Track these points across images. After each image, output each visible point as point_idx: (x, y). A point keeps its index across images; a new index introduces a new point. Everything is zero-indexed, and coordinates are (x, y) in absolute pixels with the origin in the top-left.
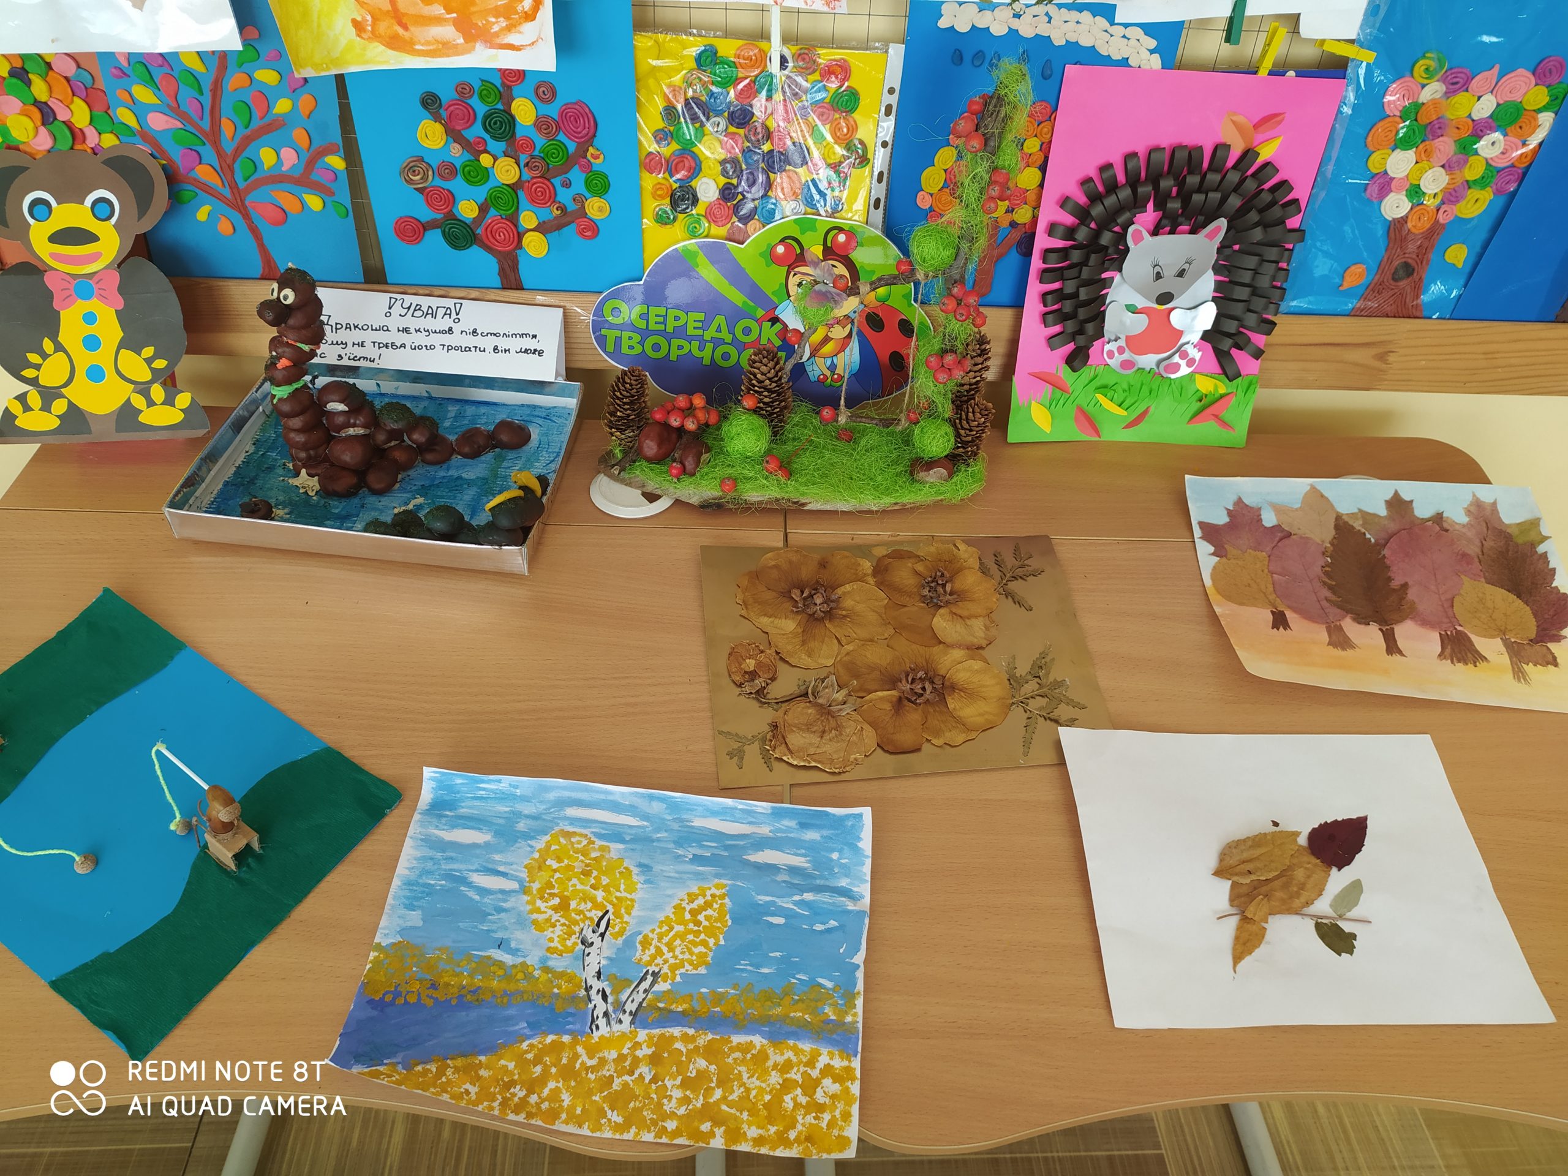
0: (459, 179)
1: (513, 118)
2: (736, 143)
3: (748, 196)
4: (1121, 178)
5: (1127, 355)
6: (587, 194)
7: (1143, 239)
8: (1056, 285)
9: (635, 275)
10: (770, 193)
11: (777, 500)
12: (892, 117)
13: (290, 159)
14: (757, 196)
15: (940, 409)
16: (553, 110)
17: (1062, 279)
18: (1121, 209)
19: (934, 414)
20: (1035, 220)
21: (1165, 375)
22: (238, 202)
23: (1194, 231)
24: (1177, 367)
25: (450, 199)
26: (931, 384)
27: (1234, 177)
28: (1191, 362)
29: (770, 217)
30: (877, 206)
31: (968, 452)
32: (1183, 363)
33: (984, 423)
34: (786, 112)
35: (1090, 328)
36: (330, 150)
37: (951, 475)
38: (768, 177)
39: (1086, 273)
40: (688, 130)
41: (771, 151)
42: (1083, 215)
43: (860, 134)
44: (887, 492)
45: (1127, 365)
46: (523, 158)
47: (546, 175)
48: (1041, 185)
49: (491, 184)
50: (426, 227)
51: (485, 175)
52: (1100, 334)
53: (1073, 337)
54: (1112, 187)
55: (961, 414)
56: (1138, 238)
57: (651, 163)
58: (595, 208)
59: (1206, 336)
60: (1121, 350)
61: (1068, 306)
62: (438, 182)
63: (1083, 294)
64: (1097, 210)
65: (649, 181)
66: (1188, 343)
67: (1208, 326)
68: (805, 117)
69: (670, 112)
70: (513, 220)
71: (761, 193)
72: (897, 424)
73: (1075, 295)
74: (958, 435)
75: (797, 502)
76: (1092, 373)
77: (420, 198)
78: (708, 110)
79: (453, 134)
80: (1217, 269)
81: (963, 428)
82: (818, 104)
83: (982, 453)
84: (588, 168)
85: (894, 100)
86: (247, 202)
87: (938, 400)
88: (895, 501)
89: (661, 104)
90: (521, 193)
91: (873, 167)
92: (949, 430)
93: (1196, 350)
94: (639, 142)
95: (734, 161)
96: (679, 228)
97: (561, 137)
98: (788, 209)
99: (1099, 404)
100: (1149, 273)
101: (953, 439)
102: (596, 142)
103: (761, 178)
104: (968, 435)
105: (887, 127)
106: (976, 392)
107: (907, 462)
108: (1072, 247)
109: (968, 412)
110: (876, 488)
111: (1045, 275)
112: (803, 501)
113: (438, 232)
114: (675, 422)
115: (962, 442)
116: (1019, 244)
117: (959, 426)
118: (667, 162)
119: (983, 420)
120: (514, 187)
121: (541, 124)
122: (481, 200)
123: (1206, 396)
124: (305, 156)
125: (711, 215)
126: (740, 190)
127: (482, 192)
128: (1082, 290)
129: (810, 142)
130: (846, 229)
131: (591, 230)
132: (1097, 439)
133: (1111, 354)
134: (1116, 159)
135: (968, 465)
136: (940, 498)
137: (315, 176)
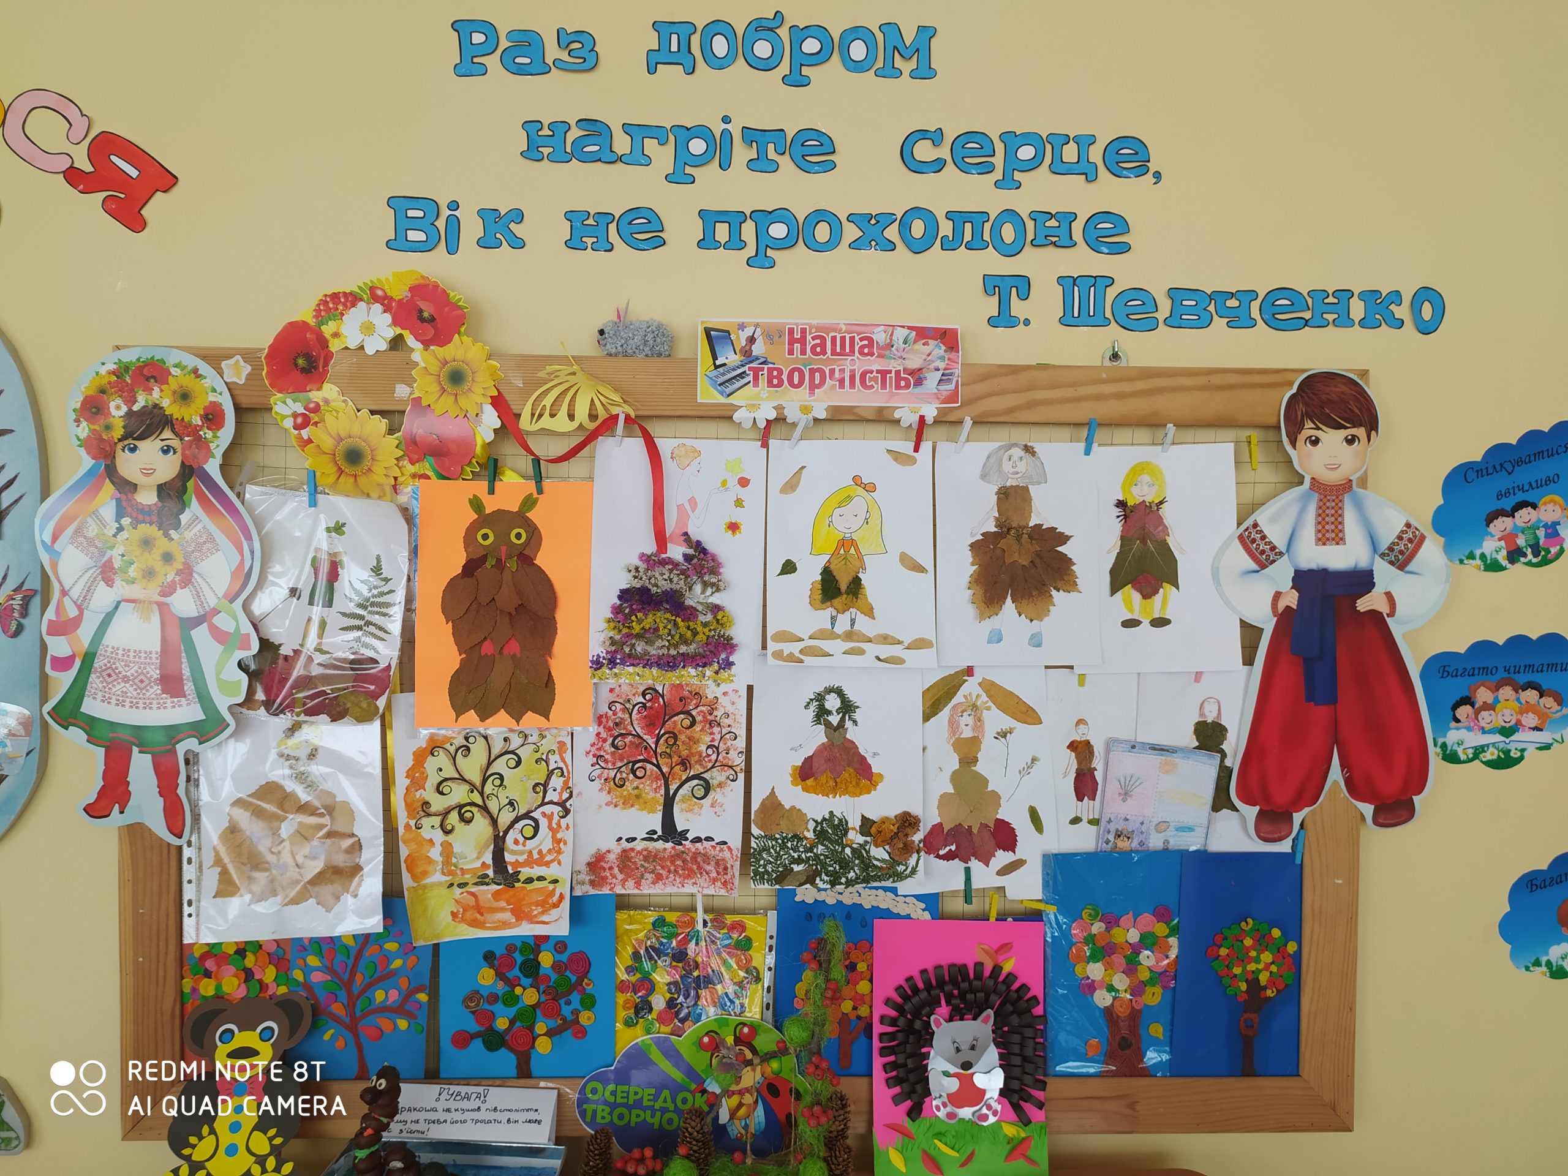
0: (499, 1004)
1: (539, 963)
2: (677, 972)
3: (685, 1005)
4: (921, 985)
5: (950, 1109)
6: (581, 1009)
7: (942, 1024)
8: (892, 1058)
9: (609, 1062)
10: (699, 1003)
12: (773, 952)
13: (394, 996)
14: (690, 1005)
15: (816, 1149)
16: (564, 958)
17: (894, 1053)
18: (923, 1005)
21: (979, 1123)
22: (353, 1027)
23: (975, 1019)
24: (987, 1117)
25: (492, 1016)
26: (808, 1130)
27: (990, 983)
28: (996, 1113)
29: (698, 1018)
30: (768, 1008)
32: (990, 1114)
34: (708, 952)
35: (919, 1088)
36: (420, 989)
38: (697, 992)
39: (909, 1048)
40: (647, 965)
41: (699, 976)
42: (900, 1009)
43: (754, 963)
45: (951, 1116)
46: (542, 988)
47: (556, 999)
49: (520, 1005)
50: (473, 1036)
51: (517, 999)
53: (909, 1096)
54: (916, 990)
55: (831, 1153)
56: (938, 1025)
57: (623, 987)
58: (585, 1018)
60: (944, 1105)
61: (902, 1072)
62: (487, 1007)
63: (910, 1063)
64: (908, 1006)
65: (621, 998)
66: (990, 1099)
67: (1001, 1085)
68: (719, 954)
69: (636, 955)
70: (531, 1028)
71: (693, 1003)
73: (905, 1065)
76: (928, 1123)
77: (472, 1017)
78: (659, 953)
79: (500, 975)
81: (833, 1164)
82: (726, 946)
84: (582, 991)
85: (773, 942)
86: (359, 1026)
87: (814, 1142)
89: (630, 950)
90: (538, 1011)
91: (764, 983)
93: (997, 1104)
94: (616, 974)
95: (676, 983)
96: (639, 1029)
97: (568, 973)
98: (711, 1012)
99: (937, 1148)
100: (952, 1048)
102: (590, 975)
103: (692, 993)
105: (771, 960)
106: (842, 1138)
108: (897, 1031)
109: (836, 1151)
111: (883, 1052)
113: (480, 1039)
114: (631, 1169)
116: (864, 1030)
117: (831, 1162)
118: (633, 985)
119: (846, 1156)
120: (534, 1007)
121: (556, 966)
122: (511, 1017)
123: (1012, 1139)
124: (403, 994)
125: (660, 1019)
126: (678, 1001)
127: (512, 1012)
128: (909, 1061)
129: (723, 970)
130: (748, 1023)
131: (581, 1033)
133: (938, 1108)
134: (915, 973)
137: (407, 1007)
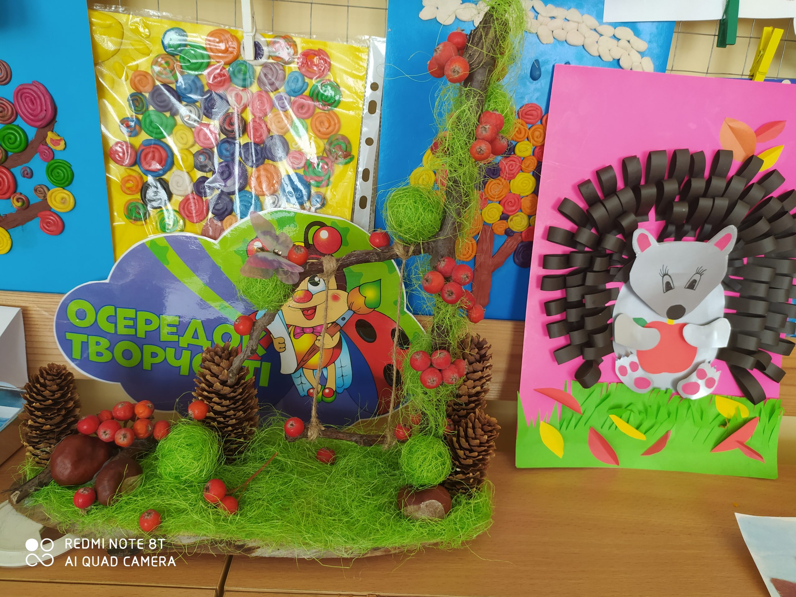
5: (640, 373)
6: (49, 185)
7: (649, 245)
11: (214, 543)
12: (377, 115)
15: (432, 424)
16: (8, 92)
17: (565, 286)
18: (624, 212)
19: (424, 428)
20: (531, 229)
21: (684, 395)
24: (695, 388)
26: (419, 391)
27: (738, 186)
28: (710, 383)
30: (363, 204)
31: (469, 478)
32: (701, 383)
33: (488, 441)
34: (263, 102)
35: (599, 339)
37: (448, 509)
39: (590, 281)
40: (158, 119)
42: (581, 218)
43: (343, 130)
44: (364, 532)
45: (641, 383)
47: (5, 164)
48: (536, 192)
52: (609, 349)
53: (581, 349)
54: (611, 190)
55: (459, 431)
56: (644, 244)
58: (58, 199)
59: (722, 354)
60: (634, 367)
61: (573, 315)
63: (587, 303)
66: (703, 362)
67: (724, 343)
69: (137, 100)
72: (382, 442)
73: (580, 304)
74: (455, 457)
75: (242, 546)
76: (604, 393)
80: (727, 284)
81: (461, 448)
83: (487, 481)
84: (48, 155)
85: (377, 97)
87: (430, 411)
88: (375, 545)
89: (128, 91)
91: (358, 164)
92: (444, 450)
93: (713, 370)
97: (19, 120)
99: (614, 427)
100: (658, 283)
101: (448, 462)
102: (55, 126)
103: (237, 171)
104: (468, 457)
105: (371, 126)
106: (477, 406)
107: (392, 491)
108: (574, 253)
109: (467, 427)
110: (350, 525)
111: (546, 282)
112: (250, 545)
114: (104, 435)
115: (461, 466)
116: (516, 253)
117: (457, 446)
119: (486, 437)
123: (729, 420)
125: (184, 210)
128: (588, 298)
130: (329, 224)
131: (55, 225)
132: (614, 466)
133: (623, 370)
134: (613, 163)
135: (470, 496)
136: (435, 541)
